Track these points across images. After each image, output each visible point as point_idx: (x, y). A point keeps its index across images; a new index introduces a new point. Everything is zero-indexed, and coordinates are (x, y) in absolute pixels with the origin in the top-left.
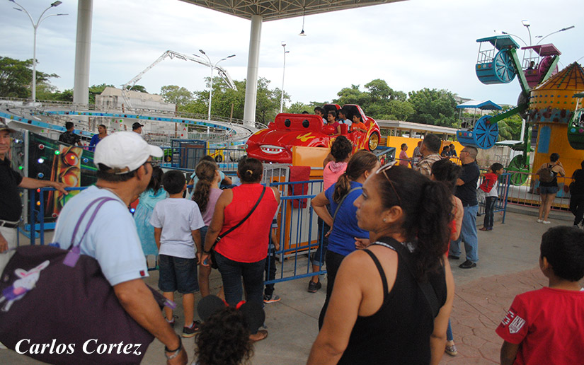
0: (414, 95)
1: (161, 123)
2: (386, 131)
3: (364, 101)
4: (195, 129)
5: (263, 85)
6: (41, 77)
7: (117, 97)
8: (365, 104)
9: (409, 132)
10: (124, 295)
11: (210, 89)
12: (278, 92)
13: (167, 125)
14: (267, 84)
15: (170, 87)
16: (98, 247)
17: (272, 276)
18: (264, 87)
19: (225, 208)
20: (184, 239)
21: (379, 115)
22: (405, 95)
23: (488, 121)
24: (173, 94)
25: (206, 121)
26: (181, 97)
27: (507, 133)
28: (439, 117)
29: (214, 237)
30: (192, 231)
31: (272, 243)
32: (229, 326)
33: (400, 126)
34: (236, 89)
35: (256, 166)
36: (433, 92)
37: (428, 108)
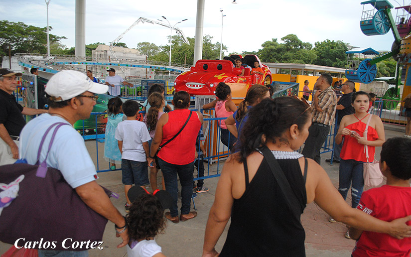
0: (319, 45)
1: (137, 69)
2: (296, 72)
3: (281, 50)
4: (161, 73)
5: (207, 40)
6: (54, 39)
7: (106, 51)
8: (281, 53)
9: (313, 72)
10: (84, 194)
11: (170, 44)
12: (218, 45)
13: (142, 70)
14: (210, 39)
15: (143, 43)
16: (60, 161)
17: (201, 173)
18: (209, 42)
19: (163, 127)
20: (137, 149)
21: (291, 60)
22: (311, 45)
23: (369, 63)
24: (146, 48)
25: (167, 67)
26: (151, 50)
27: (386, 72)
28: (336, 61)
29: (156, 147)
30: (142, 143)
31: (201, 150)
32: (146, 209)
33: (306, 68)
34: (189, 44)
35: (185, 97)
36: (333, 42)
37: (328, 55)
